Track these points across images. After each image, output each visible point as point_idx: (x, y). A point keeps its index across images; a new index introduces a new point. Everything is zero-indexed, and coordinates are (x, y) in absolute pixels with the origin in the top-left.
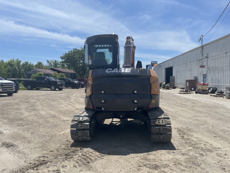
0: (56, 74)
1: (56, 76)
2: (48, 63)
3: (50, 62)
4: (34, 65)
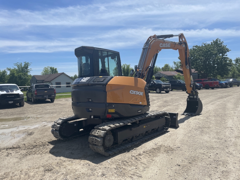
0: (180, 76)
1: (180, 78)
2: (175, 64)
3: (176, 64)
4: (161, 68)
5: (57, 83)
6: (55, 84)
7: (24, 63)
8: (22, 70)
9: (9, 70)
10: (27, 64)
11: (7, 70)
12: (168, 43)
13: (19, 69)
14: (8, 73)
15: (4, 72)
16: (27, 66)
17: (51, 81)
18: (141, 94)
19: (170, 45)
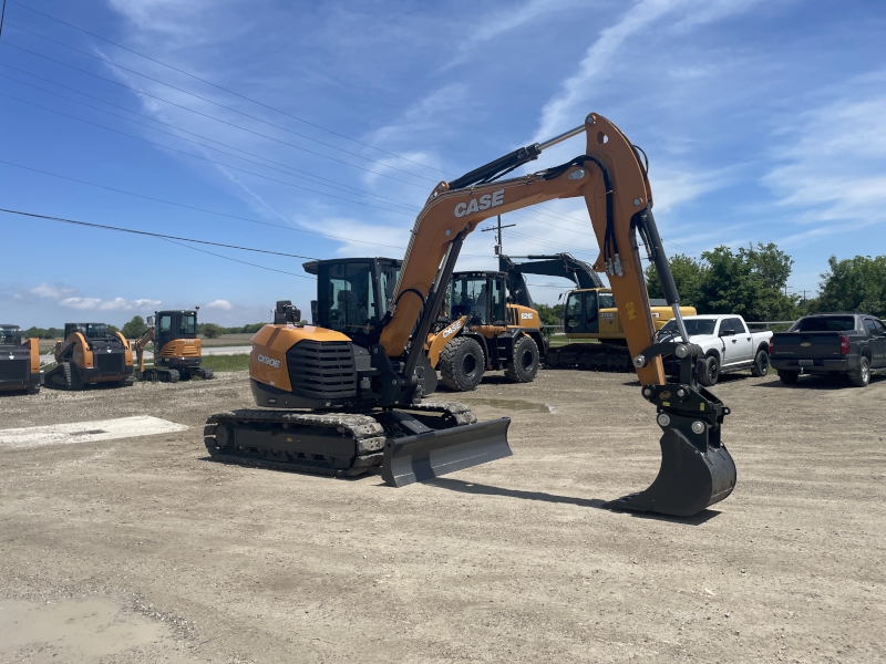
18: (276, 363)
19: (502, 197)
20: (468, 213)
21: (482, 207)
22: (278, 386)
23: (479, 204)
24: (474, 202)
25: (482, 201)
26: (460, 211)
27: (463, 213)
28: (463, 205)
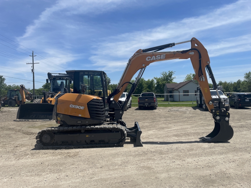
5: (185, 91)
6: (183, 92)
7: (169, 72)
8: (167, 78)
9: (155, 79)
10: (171, 73)
11: (154, 79)
12: (161, 55)
13: (164, 78)
14: (155, 81)
15: (153, 81)
16: (171, 75)
17: (178, 89)
18: (82, 108)
19: (165, 56)
20: (152, 60)
21: (157, 59)
22: (83, 116)
23: (156, 58)
24: (154, 57)
25: (157, 57)
26: (149, 59)
27: (150, 60)
28: (150, 57)
